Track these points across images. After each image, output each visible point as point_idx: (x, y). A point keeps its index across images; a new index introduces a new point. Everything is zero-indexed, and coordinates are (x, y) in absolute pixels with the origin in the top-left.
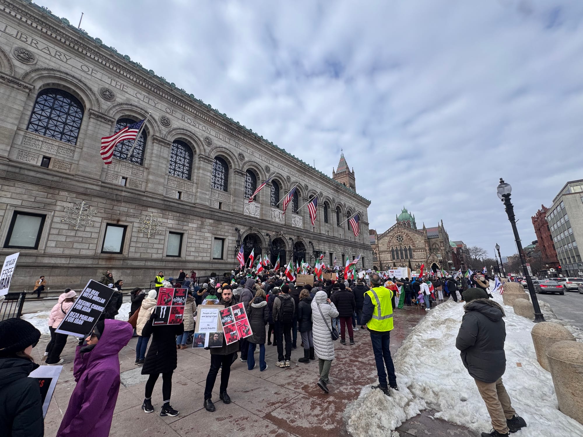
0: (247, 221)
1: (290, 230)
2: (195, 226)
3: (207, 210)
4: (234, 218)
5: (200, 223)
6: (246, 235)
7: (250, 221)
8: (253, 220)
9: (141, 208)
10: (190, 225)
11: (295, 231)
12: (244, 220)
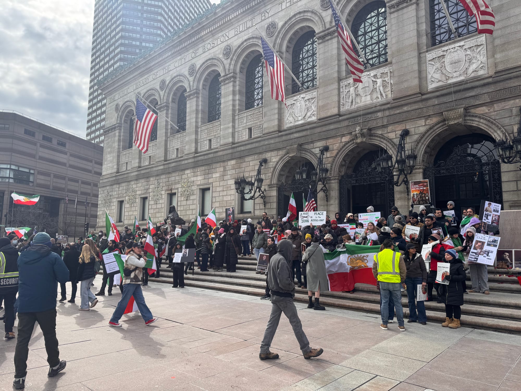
0: (284, 138)
1: (405, 109)
2: (217, 175)
3: (229, 149)
4: (262, 143)
5: (222, 169)
6: (282, 165)
7: (288, 137)
8: (293, 133)
9: (181, 173)
10: (214, 176)
11: (436, 101)
12: (277, 140)
